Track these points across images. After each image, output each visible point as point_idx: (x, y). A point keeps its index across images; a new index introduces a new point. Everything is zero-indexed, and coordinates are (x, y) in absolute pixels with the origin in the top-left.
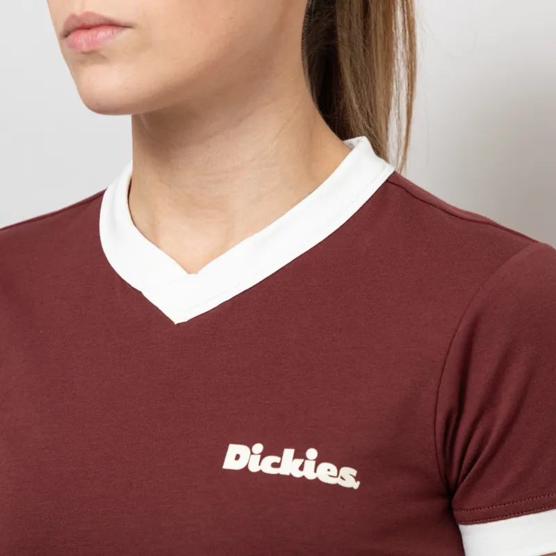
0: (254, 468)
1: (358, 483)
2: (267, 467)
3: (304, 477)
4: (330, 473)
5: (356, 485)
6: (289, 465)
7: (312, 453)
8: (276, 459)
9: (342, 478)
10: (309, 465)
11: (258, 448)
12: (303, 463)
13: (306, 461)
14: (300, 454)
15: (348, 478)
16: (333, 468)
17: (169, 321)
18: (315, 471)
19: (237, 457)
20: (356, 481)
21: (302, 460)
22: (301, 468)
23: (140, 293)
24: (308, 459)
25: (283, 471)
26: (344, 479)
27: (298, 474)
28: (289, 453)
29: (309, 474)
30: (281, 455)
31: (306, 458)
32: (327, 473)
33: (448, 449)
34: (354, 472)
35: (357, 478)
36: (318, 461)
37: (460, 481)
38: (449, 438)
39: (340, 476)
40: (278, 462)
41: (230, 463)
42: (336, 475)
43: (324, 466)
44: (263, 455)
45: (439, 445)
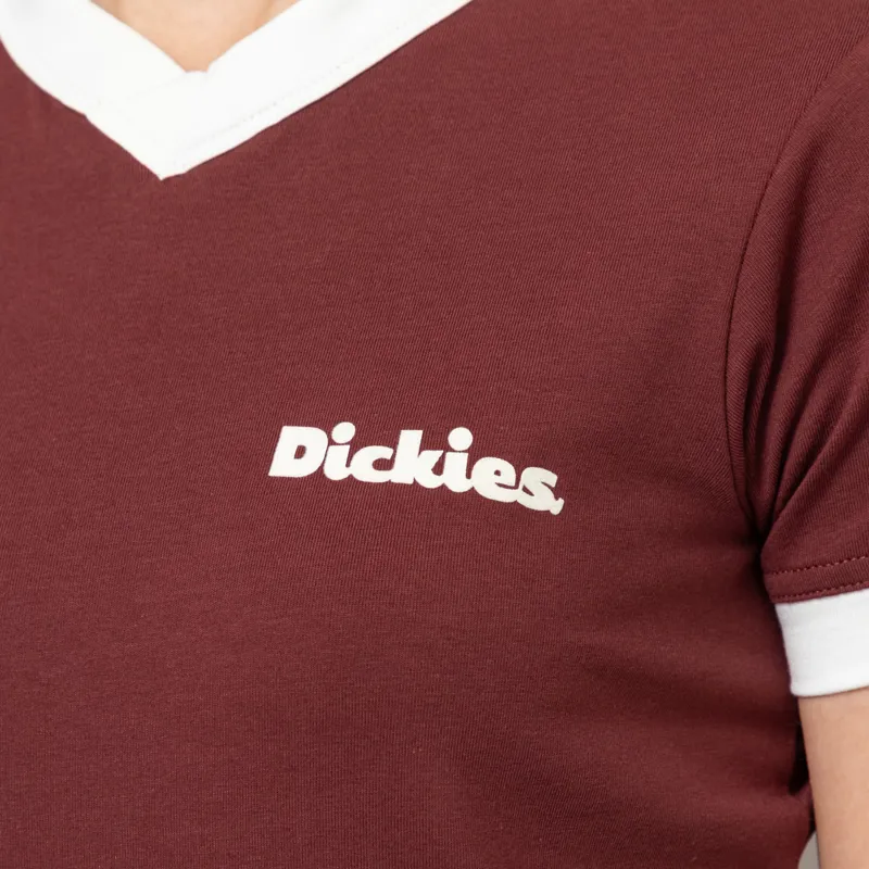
0: (336, 472)
1: (561, 502)
2: (364, 468)
3: (443, 487)
4: (500, 480)
5: (556, 506)
6: (412, 463)
7: (461, 438)
8: (384, 452)
9: (525, 490)
10: (456, 462)
11: (345, 431)
12: (442, 458)
13: (449, 454)
14: (435, 440)
15: (539, 491)
16: (508, 471)
17: (145, 174)
18: (469, 476)
19: (300, 452)
20: (557, 498)
21: (440, 453)
22: (438, 469)
23: (82, 117)
24: (453, 451)
25: (400, 475)
26: (531, 494)
27: (430, 482)
28: (410, 438)
29: (455, 480)
30: (393, 444)
31: (447, 448)
32: (492, 479)
33: (752, 433)
34: (552, 479)
35: (557, 492)
36: (474, 455)
37: (779, 503)
38: (756, 410)
39: (521, 486)
40: (389, 457)
41: (284, 465)
42: (513, 484)
43: (488, 464)
44: (355, 446)
45: (735, 422)
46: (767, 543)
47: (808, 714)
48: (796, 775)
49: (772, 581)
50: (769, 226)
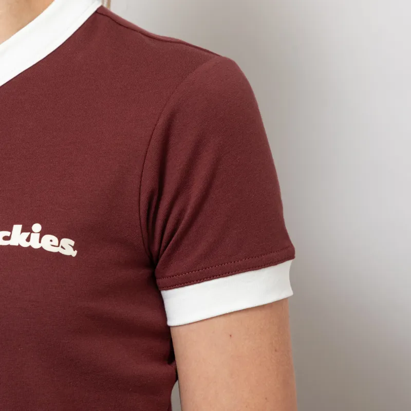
1: (76, 252)
3: (30, 246)
4: (52, 243)
5: (74, 253)
6: (18, 237)
7: (37, 227)
8: (7, 233)
9: (62, 247)
10: (35, 237)
12: (30, 236)
13: (32, 234)
14: (27, 229)
15: (68, 248)
16: (55, 240)
18: (40, 242)
20: (74, 250)
21: (29, 233)
22: (28, 240)
24: (34, 232)
25: (13, 242)
26: (64, 249)
27: (25, 244)
28: (17, 228)
29: (35, 244)
30: (11, 230)
31: (32, 232)
32: (49, 243)
33: (150, 224)
34: (72, 243)
35: (74, 248)
36: (42, 234)
37: (161, 252)
38: (151, 215)
39: (60, 246)
40: (9, 235)
42: (57, 245)
43: (47, 238)
45: (143, 220)
46: (157, 267)
47: (174, 333)
48: (170, 357)
49: (160, 281)
50: (155, 145)
